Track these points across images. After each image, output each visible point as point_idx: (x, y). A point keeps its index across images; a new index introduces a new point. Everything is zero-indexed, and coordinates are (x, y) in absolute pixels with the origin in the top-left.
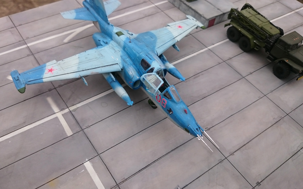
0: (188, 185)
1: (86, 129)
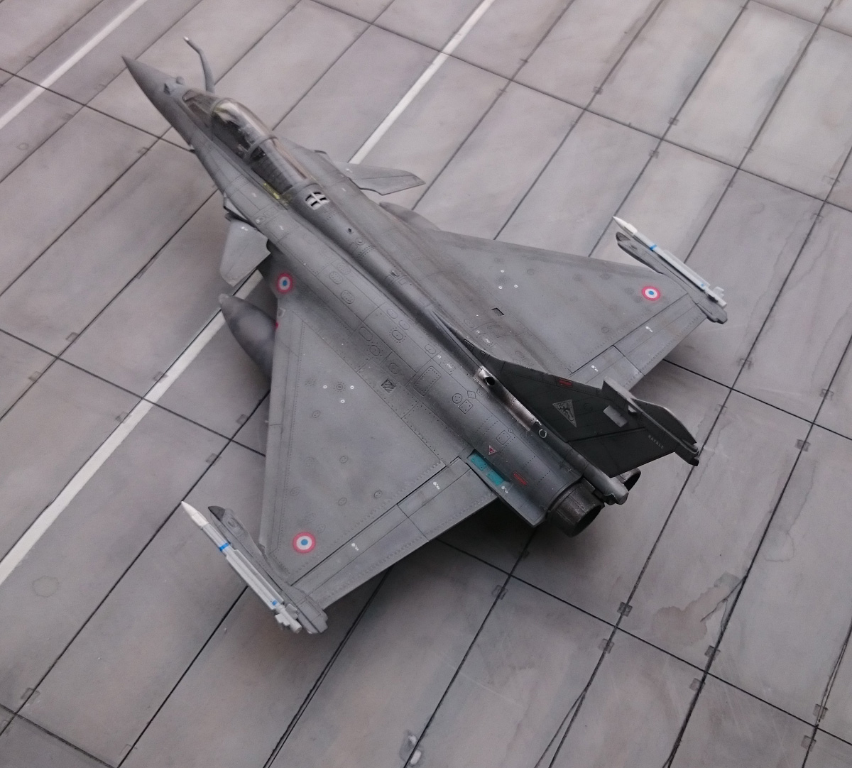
0: (436, 716)
1: (27, 705)
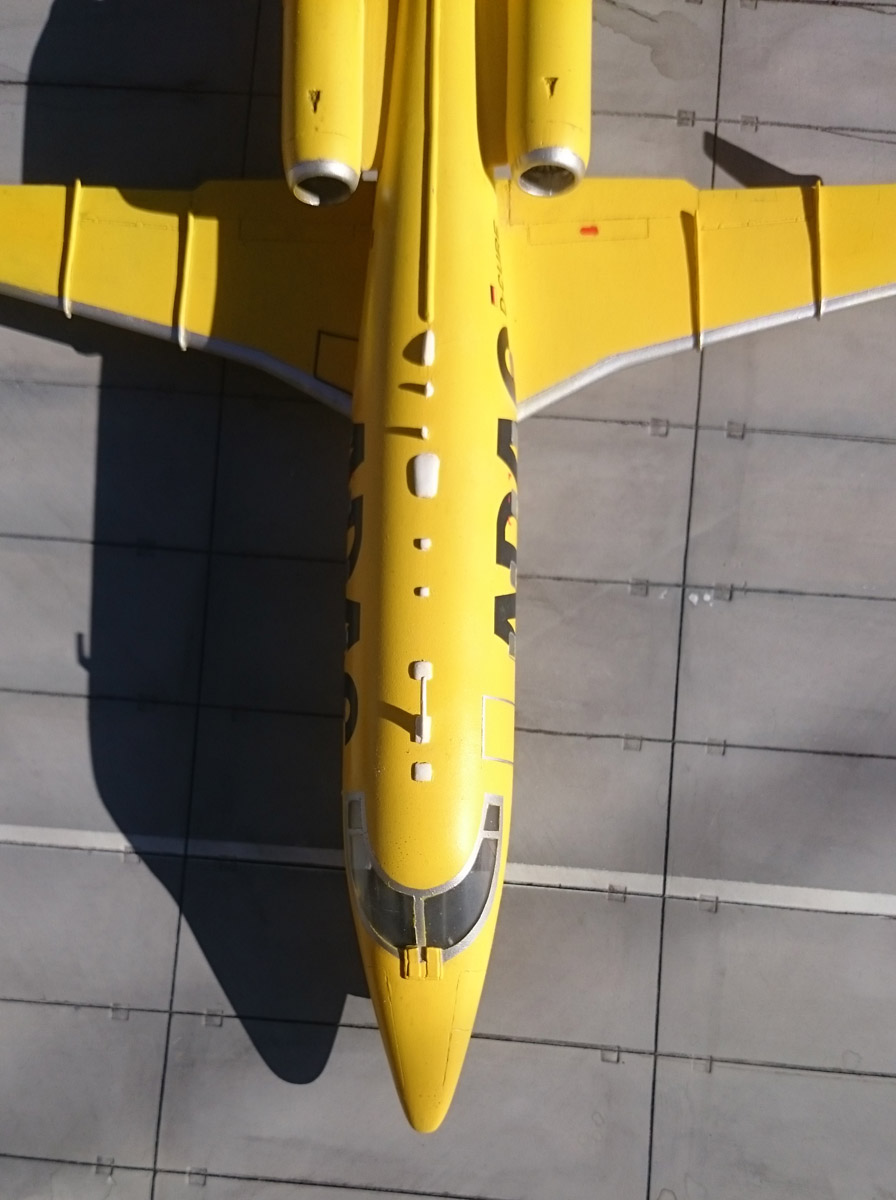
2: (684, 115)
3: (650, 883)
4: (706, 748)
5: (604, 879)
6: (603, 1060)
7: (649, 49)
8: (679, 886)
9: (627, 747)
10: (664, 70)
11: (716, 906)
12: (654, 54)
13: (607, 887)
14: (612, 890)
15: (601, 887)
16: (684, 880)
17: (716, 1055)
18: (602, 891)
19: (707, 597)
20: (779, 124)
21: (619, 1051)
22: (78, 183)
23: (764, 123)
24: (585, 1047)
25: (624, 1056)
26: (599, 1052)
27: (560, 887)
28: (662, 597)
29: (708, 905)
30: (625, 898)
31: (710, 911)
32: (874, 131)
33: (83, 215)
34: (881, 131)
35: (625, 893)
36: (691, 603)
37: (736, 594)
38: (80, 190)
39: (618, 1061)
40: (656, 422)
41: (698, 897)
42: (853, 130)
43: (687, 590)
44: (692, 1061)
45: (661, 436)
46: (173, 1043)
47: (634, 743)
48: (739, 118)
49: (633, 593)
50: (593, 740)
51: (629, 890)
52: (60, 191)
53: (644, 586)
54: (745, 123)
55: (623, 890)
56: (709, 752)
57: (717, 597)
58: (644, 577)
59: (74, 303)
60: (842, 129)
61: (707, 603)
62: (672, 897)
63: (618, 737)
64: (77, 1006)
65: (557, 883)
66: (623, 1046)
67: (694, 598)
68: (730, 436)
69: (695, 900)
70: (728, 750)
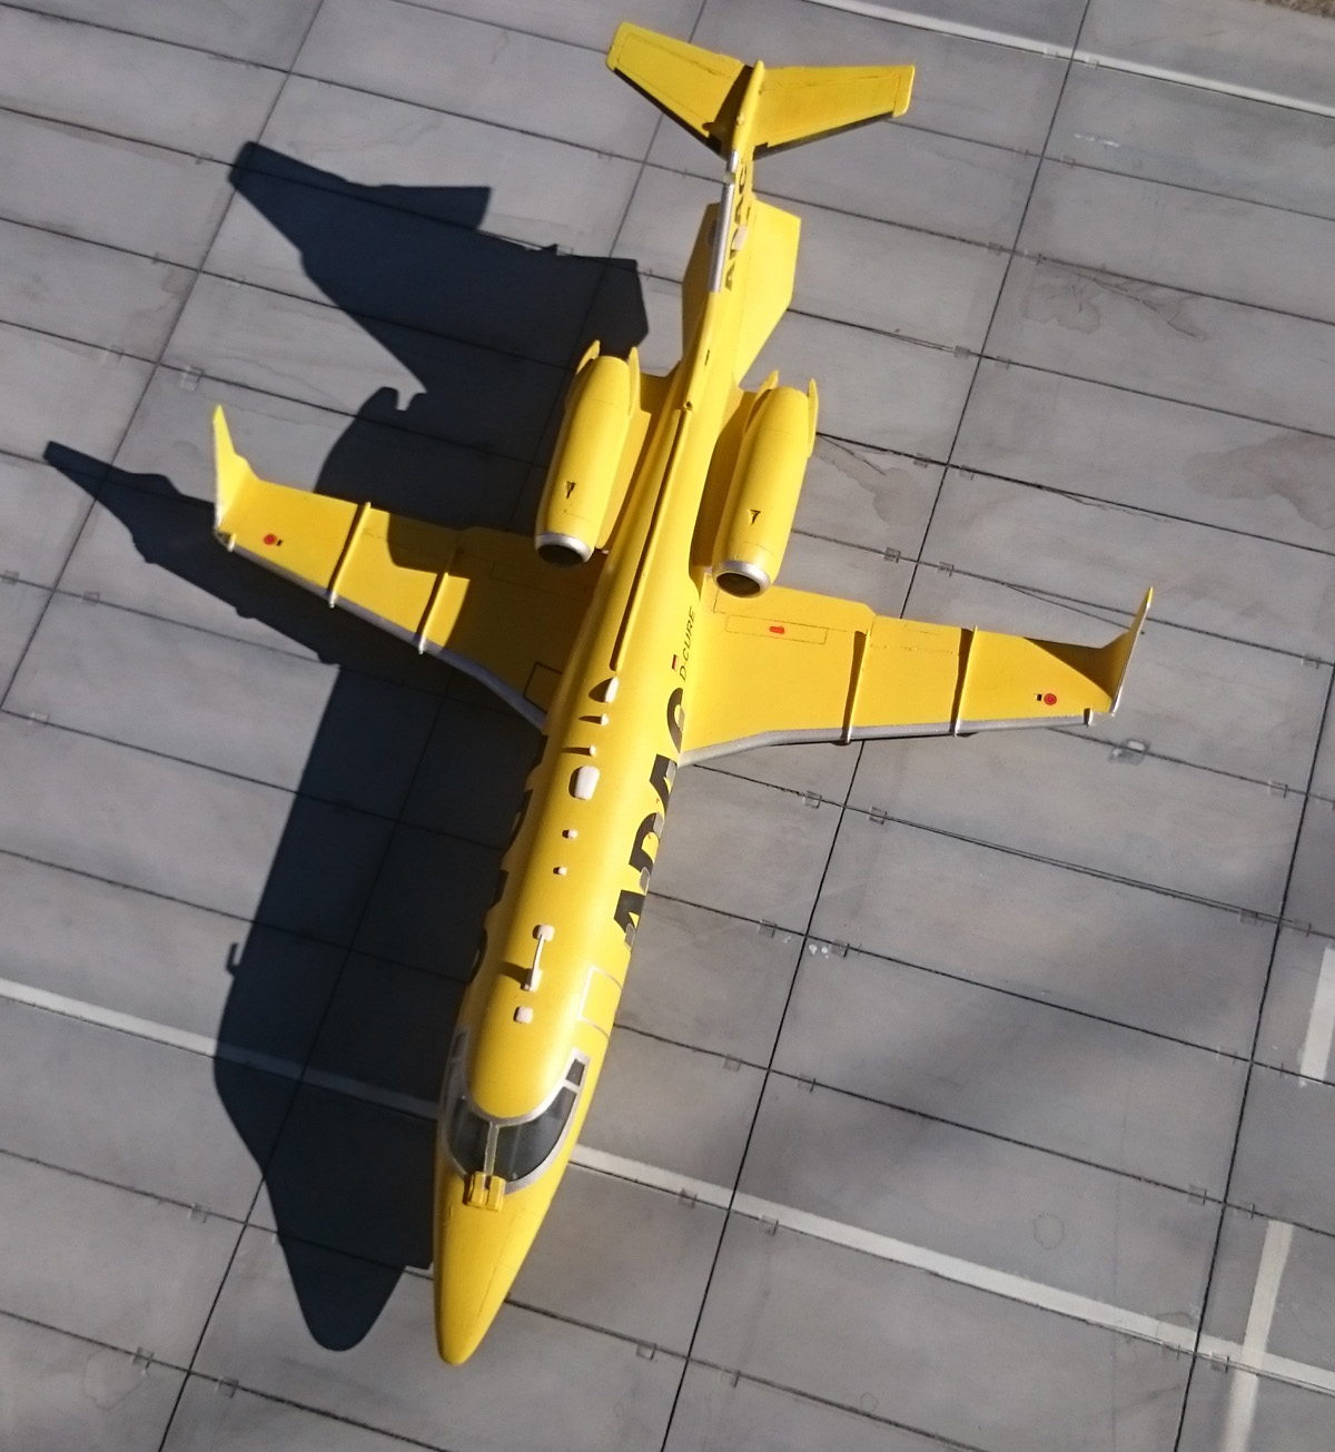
1: (1209, 1195)
2: (891, 553)
3: (718, 1195)
4: (797, 1081)
5: (677, 1182)
6: (638, 1354)
7: (874, 495)
8: (746, 1204)
9: (726, 1066)
10: (882, 512)
11: (774, 1229)
12: (877, 500)
13: (679, 1190)
14: (683, 1195)
15: (674, 1190)
16: (752, 1199)
17: (743, 1371)
18: (674, 1193)
19: (825, 950)
20: (970, 575)
21: (655, 1348)
22: (369, 505)
23: (958, 571)
24: (623, 1338)
25: (658, 1355)
26: (636, 1345)
27: (636, 1182)
28: (786, 941)
29: (768, 1227)
30: (693, 1204)
31: (768, 1232)
32: (1052, 595)
33: (366, 531)
34: (1058, 596)
35: (695, 1199)
36: (810, 952)
37: (850, 952)
38: (368, 508)
39: (652, 1357)
40: (811, 796)
41: (760, 1217)
42: (1034, 590)
43: (809, 940)
44: (720, 1372)
45: (813, 807)
46: (240, 1253)
47: (734, 1064)
48: (938, 564)
49: (760, 933)
50: (698, 1053)
51: (699, 1197)
52: (353, 507)
53: (772, 928)
54: (942, 569)
55: (693, 1196)
56: (799, 1086)
57: (834, 952)
58: (773, 921)
59: (340, 598)
60: (1024, 588)
61: (824, 955)
62: (736, 1212)
63: (720, 1055)
64: (161, 1200)
65: (634, 1177)
66: (659, 1344)
67: (813, 948)
68: (871, 819)
69: (757, 1219)
70: (816, 1088)
